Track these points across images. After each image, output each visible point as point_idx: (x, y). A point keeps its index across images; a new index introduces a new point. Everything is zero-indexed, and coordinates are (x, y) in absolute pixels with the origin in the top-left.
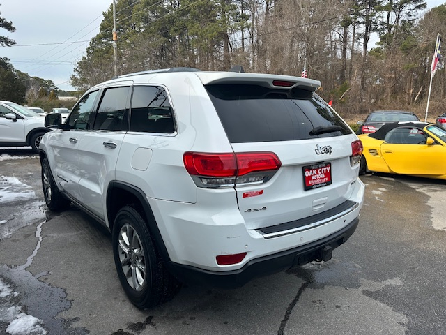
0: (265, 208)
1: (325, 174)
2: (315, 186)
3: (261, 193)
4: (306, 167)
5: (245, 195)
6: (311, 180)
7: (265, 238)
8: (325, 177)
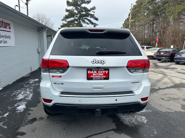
0: (63, 84)
1: (104, 74)
2: (94, 79)
3: (60, 77)
4: (89, 69)
5: (53, 77)
6: (92, 75)
7: (59, 96)
8: (103, 75)
